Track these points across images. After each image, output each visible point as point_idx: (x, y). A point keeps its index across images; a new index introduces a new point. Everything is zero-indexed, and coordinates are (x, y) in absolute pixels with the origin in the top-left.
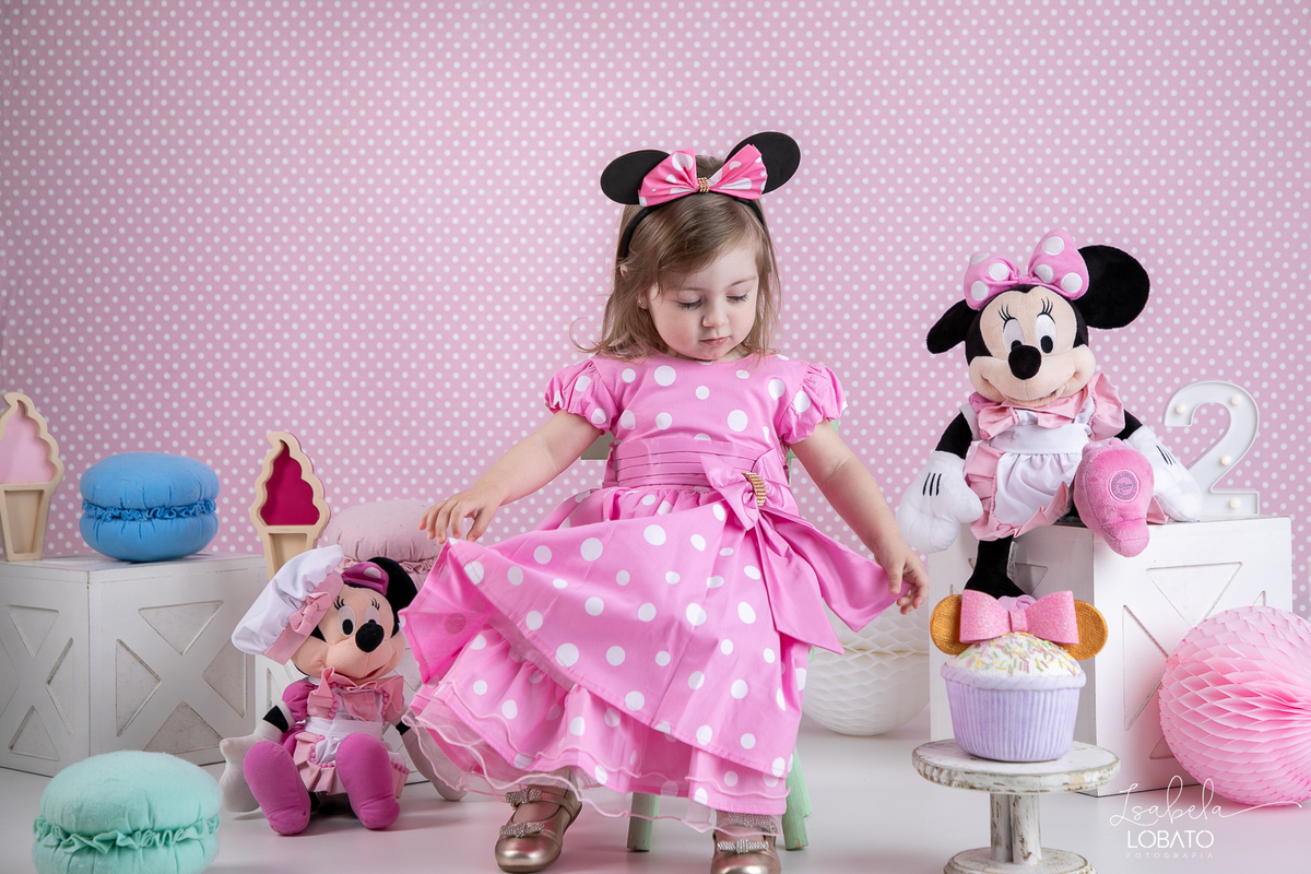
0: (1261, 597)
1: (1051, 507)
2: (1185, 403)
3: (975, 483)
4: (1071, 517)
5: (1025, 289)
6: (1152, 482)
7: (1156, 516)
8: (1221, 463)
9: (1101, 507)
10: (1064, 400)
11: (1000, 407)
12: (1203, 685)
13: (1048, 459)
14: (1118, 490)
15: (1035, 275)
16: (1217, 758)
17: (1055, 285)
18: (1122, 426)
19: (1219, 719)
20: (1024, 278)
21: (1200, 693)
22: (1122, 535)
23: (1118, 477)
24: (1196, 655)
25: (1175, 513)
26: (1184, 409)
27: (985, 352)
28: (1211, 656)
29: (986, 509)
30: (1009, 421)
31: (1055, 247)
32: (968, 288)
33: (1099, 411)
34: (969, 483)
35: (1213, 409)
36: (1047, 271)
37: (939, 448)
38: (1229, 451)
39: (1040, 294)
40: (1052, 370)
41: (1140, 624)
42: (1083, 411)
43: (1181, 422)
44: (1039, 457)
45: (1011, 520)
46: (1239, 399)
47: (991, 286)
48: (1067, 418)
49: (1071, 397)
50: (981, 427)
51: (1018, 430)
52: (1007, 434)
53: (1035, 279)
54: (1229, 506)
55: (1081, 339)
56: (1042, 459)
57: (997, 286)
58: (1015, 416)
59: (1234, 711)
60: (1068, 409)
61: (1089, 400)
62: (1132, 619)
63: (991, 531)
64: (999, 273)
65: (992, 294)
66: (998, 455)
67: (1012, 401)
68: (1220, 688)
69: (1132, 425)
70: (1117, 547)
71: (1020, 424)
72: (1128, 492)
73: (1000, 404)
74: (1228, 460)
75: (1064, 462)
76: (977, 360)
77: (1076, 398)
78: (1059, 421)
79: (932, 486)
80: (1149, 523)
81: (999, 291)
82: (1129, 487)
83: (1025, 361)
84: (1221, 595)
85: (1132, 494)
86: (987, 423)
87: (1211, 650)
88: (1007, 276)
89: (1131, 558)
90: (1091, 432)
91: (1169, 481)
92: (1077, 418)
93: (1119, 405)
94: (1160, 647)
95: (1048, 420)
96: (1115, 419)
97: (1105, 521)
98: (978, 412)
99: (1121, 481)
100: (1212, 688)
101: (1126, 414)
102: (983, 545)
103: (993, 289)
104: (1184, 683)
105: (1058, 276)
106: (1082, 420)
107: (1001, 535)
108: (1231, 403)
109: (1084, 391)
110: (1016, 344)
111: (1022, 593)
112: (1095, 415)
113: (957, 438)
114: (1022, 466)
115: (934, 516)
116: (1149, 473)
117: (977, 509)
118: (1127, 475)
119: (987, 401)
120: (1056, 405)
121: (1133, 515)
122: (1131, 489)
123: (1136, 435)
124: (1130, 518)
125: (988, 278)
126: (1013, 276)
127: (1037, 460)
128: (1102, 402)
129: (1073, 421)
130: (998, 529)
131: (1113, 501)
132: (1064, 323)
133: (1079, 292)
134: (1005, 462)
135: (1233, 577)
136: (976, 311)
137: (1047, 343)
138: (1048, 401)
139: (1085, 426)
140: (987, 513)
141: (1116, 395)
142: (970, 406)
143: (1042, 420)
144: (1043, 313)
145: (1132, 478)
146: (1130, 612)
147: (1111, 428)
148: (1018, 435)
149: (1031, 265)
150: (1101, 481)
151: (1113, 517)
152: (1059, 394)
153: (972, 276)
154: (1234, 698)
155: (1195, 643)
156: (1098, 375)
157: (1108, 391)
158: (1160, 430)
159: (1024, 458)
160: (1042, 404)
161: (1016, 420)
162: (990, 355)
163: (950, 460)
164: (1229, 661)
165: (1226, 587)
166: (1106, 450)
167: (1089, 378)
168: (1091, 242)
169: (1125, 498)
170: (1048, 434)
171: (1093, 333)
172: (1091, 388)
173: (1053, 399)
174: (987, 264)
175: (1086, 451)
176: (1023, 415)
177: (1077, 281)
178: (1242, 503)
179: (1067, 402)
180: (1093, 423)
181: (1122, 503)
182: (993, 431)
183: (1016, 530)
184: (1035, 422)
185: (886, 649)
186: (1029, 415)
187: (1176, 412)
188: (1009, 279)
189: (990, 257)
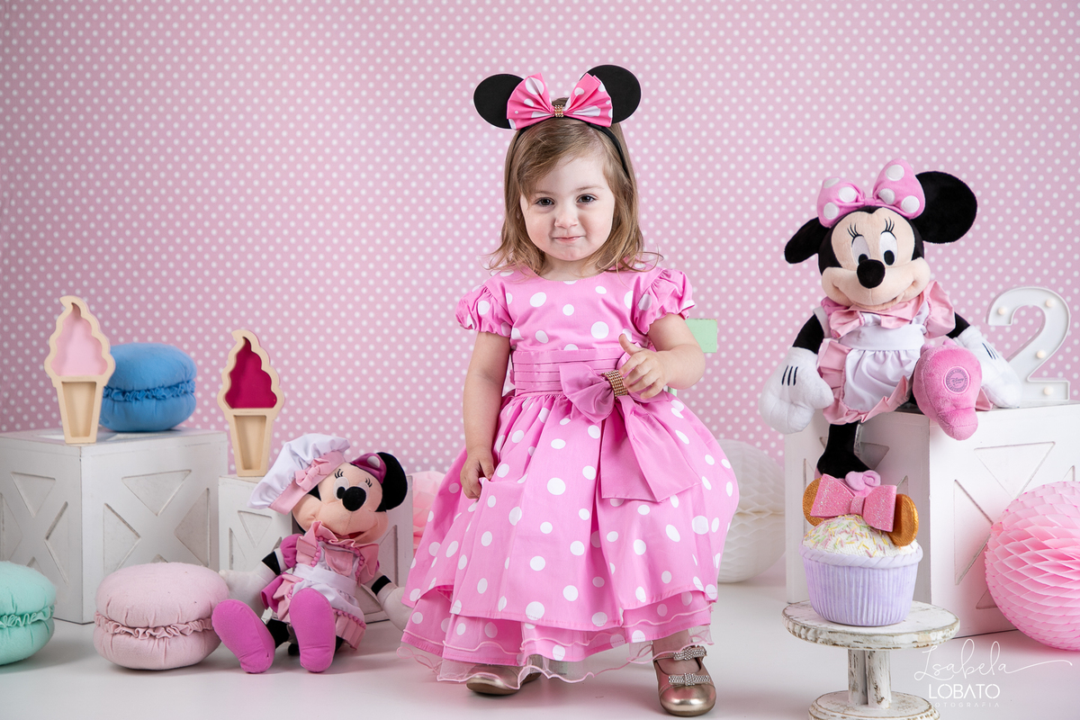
0: (1071, 471)
1: (894, 397)
2: (1006, 305)
3: (826, 374)
4: (910, 405)
5: (870, 209)
6: (981, 377)
7: (983, 404)
8: (1036, 357)
9: (937, 398)
10: (903, 305)
11: (849, 310)
12: (1024, 550)
13: (890, 355)
14: (952, 383)
15: (878, 198)
16: (1036, 611)
17: (896, 206)
18: (953, 326)
19: (1038, 579)
20: (869, 199)
21: (1021, 556)
22: (955, 422)
23: (952, 373)
24: (1018, 524)
25: (999, 401)
26: (1005, 311)
27: (836, 264)
28: (1032, 525)
29: (837, 397)
30: (856, 323)
31: (896, 174)
32: (821, 208)
33: (933, 314)
34: (821, 375)
35: (1031, 311)
36: (889, 194)
37: (795, 345)
38: (1044, 346)
39: (884, 215)
40: (894, 280)
41: (968, 495)
42: (920, 313)
43: (1002, 322)
44: (882, 353)
45: (859, 407)
46: (1053, 302)
47: (840, 207)
48: (905, 320)
49: (909, 302)
50: (832, 328)
51: (864, 330)
52: (855, 334)
53: (879, 201)
54: (1043, 393)
55: (918, 253)
56: (885, 355)
57: (846, 207)
58: (862, 319)
59: (1052, 572)
60: (907, 312)
61: (925, 304)
62: (961, 491)
63: (841, 416)
64: (848, 196)
65: (842, 214)
66: (846, 351)
67: (858, 305)
68: (1039, 552)
69: (961, 325)
70: (951, 432)
71: (866, 325)
72: (960, 385)
73: (848, 308)
74: (1043, 354)
75: (903, 357)
76: (828, 270)
77: (913, 302)
78: (899, 322)
79: (790, 377)
80: (977, 410)
81: (847, 211)
82: (961, 381)
83: (871, 272)
84: (1037, 469)
85: (964, 387)
86: (836, 323)
87: (1032, 520)
88: (854, 199)
89: (962, 441)
90: (925, 331)
91: (995, 374)
92: (914, 320)
93: (950, 309)
94: (985, 515)
95: (890, 322)
96: (947, 320)
97: (940, 409)
98: (829, 315)
99: (954, 376)
100: (1032, 552)
101: (957, 316)
102: (833, 428)
103: (843, 210)
104: (1007, 547)
105: (899, 199)
106: (918, 322)
107: (849, 420)
108: (1046, 305)
109: (920, 297)
110: (863, 258)
111: (868, 469)
112: (930, 317)
113: (811, 336)
114: (868, 361)
115: (792, 403)
116: (978, 368)
117: (829, 397)
118: (960, 371)
119: (837, 305)
120: (896, 309)
121: (964, 405)
122: (963, 383)
123: (965, 334)
124: (962, 407)
125: (839, 200)
126: (860, 199)
127: (881, 356)
128: (935, 305)
129: (911, 322)
130: (847, 414)
131: (947, 393)
132: (904, 240)
133: (917, 213)
134: (852, 358)
135: (1047, 454)
136: (828, 229)
137: (890, 257)
138: (889, 305)
139: (921, 326)
140: (837, 401)
141: (948, 299)
142: (822, 309)
143: (885, 322)
144: (886, 231)
145: (963, 373)
146: (960, 486)
147: (943, 328)
148: (864, 335)
149: (875, 189)
150: (937, 376)
151: (947, 407)
152: (899, 300)
153: (824, 198)
154: (1051, 561)
155: (1017, 513)
156: (933, 284)
157: (941, 297)
158: (985, 329)
159: (869, 354)
160: (884, 308)
161: (863, 322)
162: (839, 266)
163: (805, 354)
164: (1047, 529)
165: (1042, 463)
166: (941, 349)
167: (925, 286)
168: (927, 169)
169: (957, 390)
170: (890, 334)
171: (928, 246)
172: (927, 294)
173: (894, 303)
174: (837, 188)
175: (923, 351)
176: (868, 318)
177: (915, 203)
178: (1054, 390)
179: (906, 306)
180: (928, 324)
181: (955, 395)
182: (843, 332)
183: (863, 416)
184: (878, 323)
185: (747, 511)
186: (873, 317)
187: (998, 313)
188: (857, 201)
189: (840, 182)
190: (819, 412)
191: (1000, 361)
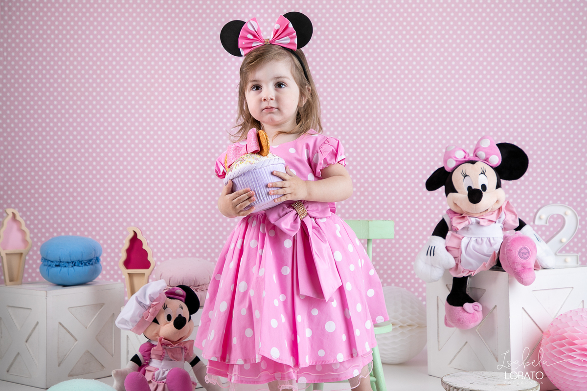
0: (582, 303)
1: (489, 262)
2: (544, 214)
3: (450, 250)
5: (473, 162)
6: (536, 251)
7: (537, 267)
8: (561, 242)
9: (514, 263)
10: (491, 213)
11: (462, 216)
12: (563, 346)
13: (485, 240)
14: (522, 255)
15: (476, 156)
16: (571, 379)
17: (486, 160)
18: (518, 225)
19: (571, 361)
20: (471, 156)
21: (562, 349)
22: (524, 276)
23: (521, 249)
24: (559, 331)
25: (544, 265)
26: (544, 217)
27: (455, 191)
28: (567, 332)
29: (457, 262)
30: (467, 222)
31: (486, 144)
32: (445, 161)
33: (507, 218)
34: (448, 250)
35: (559, 216)
36: (482, 154)
37: (433, 234)
38: (565, 236)
39: (480, 165)
40: (487, 199)
41: (529, 316)
42: (500, 218)
43: (542, 223)
44: (480, 239)
45: (469, 268)
46: (569, 212)
47: (456, 161)
48: (492, 221)
49: (494, 211)
50: (454, 225)
51: (471, 227)
52: (466, 228)
53: (476, 158)
54: (565, 261)
55: (499, 186)
56: (482, 240)
57: (459, 161)
58: (470, 220)
59: (579, 358)
60: (493, 217)
61: (503, 213)
62: (526, 314)
63: (460, 273)
64: (460, 155)
65: (457, 165)
66: (461, 238)
67: (468, 213)
68: (572, 347)
69: (522, 224)
70: (522, 281)
71: (472, 224)
72: (526, 256)
73: (462, 214)
74: (564, 240)
75: (492, 241)
76: (451, 194)
77: (496, 212)
78: (489, 222)
79: (431, 252)
80: (535, 270)
81: (460, 163)
82: (526, 254)
83: (475, 195)
84: (565, 302)
85: (528, 257)
86: (455, 223)
87: (566, 329)
88: (463, 157)
89: (527, 286)
90: (503, 227)
92: (497, 221)
93: (516, 215)
94: (538, 327)
95: (484, 222)
96: (514, 221)
97: (515, 269)
98: (451, 218)
99: (523, 251)
100: (567, 347)
101: (519, 219)
102: (455, 279)
103: (458, 162)
104: (554, 344)
105: (488, 156)
106: (499, 222)
107: (465, 275)
108: (565, 214)
109: (500, 209)
110: (469, 188)
111: (475, 302)
112: (506, 220)
113: (442, 230)
114: (473, 243)
115: (432, 265)
116: (535, 247)
117: (453, 263)
118: (525, 248)
119: (455, 213)
120: (487, 215)
121: (528, 267)
122: (527, 254)
123: (524, 229)
124: (527, 268)
125: (455, 157)
126: (466, 157)
127: (480, 240)
128: (508, 213)
129: (495, 222)
130: (463, 272)
131: (519, 260)
132: (491, 178)
133: (497, 164)
134: (465, 241)
135: (569, 294)
136: (449, 173)
137: (484, 187)
138: (484, 213)
139: (501, 225)
140: (457, 265)
141: (515, 210)
142: (447, 215)
143: (482, 222)
144: (482, 173)
145: (527, 249)
146: (525, 311)
147: (513, 226)
148: (470, 229)
149: (475, 152)
150: (513, 251)
151: (519, 268)
152: (489, 210)
153: (447, 156)
154: (579, 352)
155: (558, 325)
156: (507, 202)
157: (511, 209)
159: (473, 239)
160: (481, 214)
161: (470, 222)
162: (457, 192)
163: (439, 239)
164: (575, 334)
165: (567, 298)
166: (515, 236)
167: (503, 204)
169: (525, 259)
170: (484, 229)
172: (503, 207)
173: (487, 212)
174: (454, 151)
175: (505, 238)
176: (473, 220)
177: (496, 159)
178: (571, 259)
179: (492, 214)
180: (504, 223)
181: (523, 261)
182: (460, 227)
183: (473, 273)
184: (478, 223)
185: (405, 325)
186: (476, 220)
187: (540, 218)
188: (465, 158)
189: (455, 148)
190: (447, 271)
191: (543, 243)
